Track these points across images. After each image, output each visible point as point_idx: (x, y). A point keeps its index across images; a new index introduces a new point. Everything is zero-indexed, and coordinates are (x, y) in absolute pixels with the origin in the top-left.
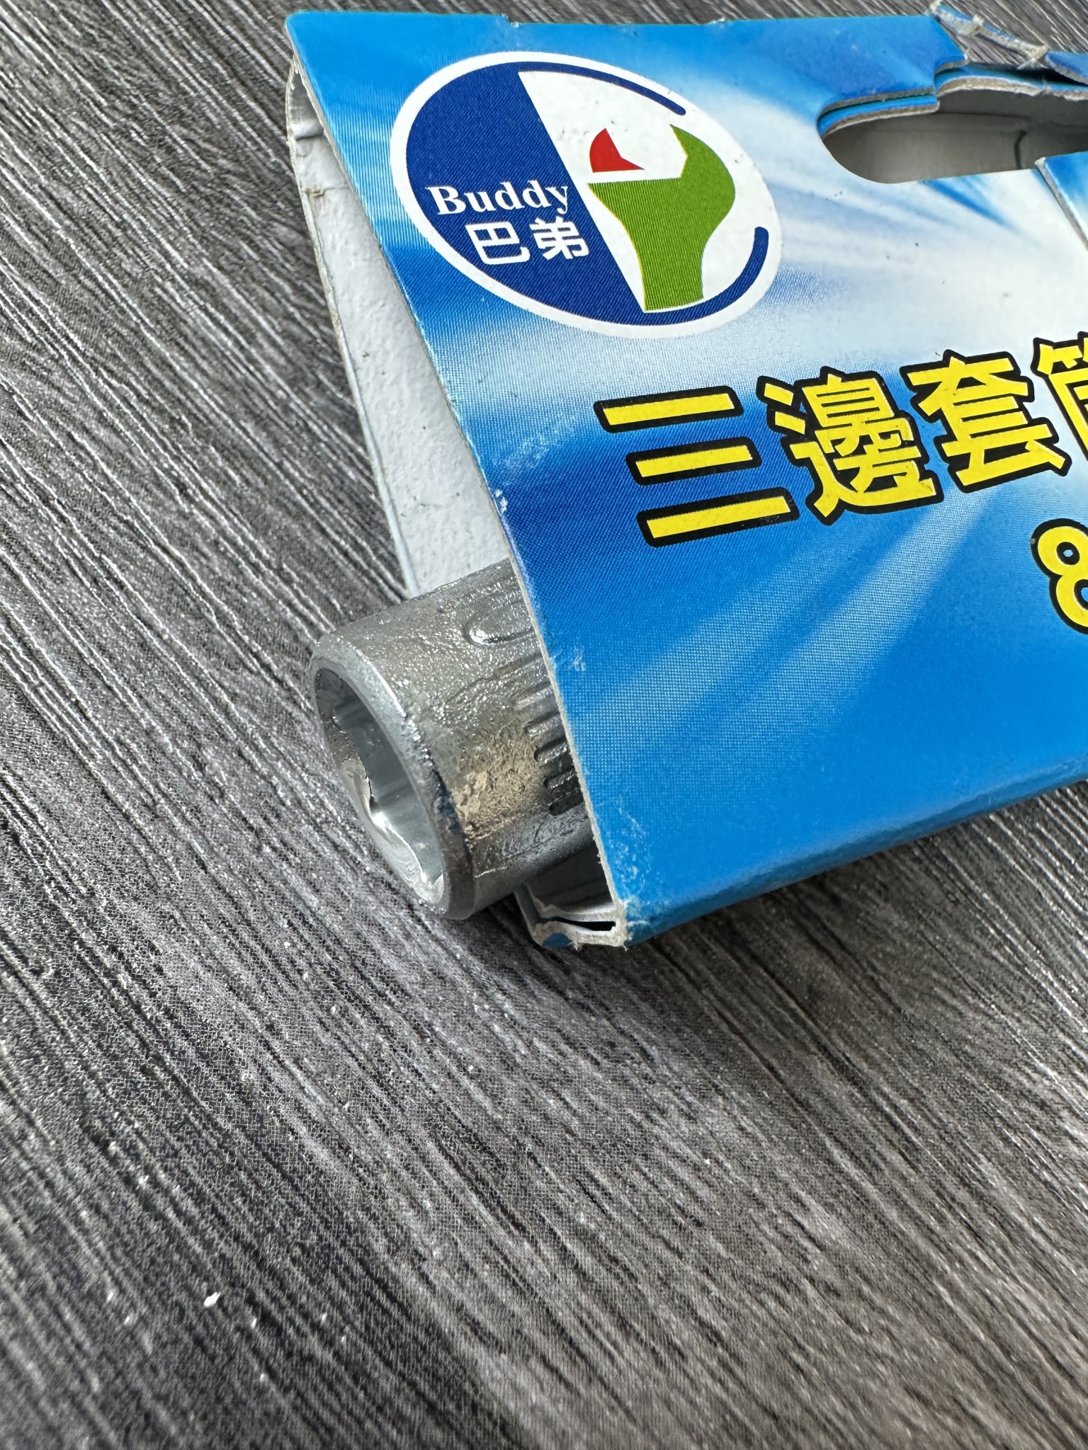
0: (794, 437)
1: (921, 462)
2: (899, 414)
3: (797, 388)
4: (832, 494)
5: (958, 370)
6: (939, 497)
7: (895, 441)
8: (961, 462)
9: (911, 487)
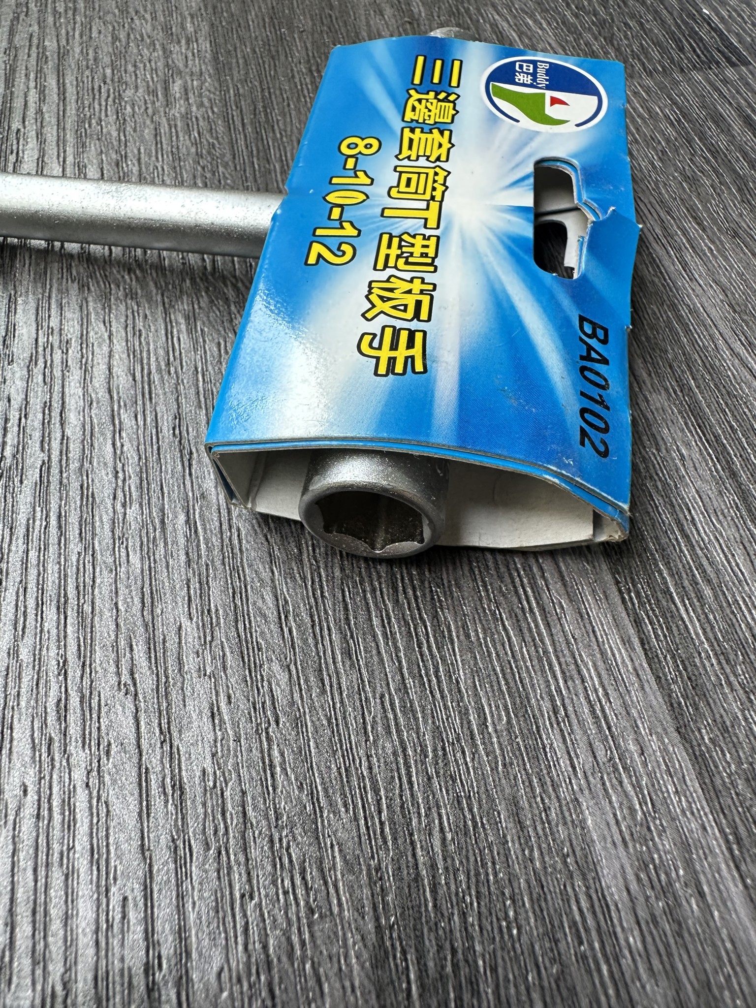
0: (437, 94)
1: (417, 121)
2: (436, 123)
3: (453, 102)
4: (416, 96)
5: (446, 145)
6: (403, 120)
7: (426, 118)
8: (412, 131)
9: (409, 115)
